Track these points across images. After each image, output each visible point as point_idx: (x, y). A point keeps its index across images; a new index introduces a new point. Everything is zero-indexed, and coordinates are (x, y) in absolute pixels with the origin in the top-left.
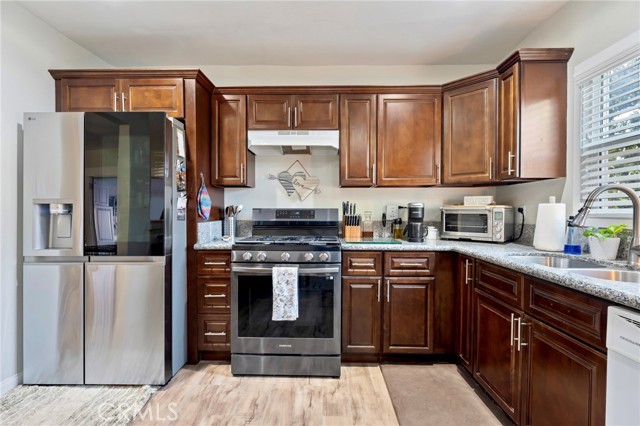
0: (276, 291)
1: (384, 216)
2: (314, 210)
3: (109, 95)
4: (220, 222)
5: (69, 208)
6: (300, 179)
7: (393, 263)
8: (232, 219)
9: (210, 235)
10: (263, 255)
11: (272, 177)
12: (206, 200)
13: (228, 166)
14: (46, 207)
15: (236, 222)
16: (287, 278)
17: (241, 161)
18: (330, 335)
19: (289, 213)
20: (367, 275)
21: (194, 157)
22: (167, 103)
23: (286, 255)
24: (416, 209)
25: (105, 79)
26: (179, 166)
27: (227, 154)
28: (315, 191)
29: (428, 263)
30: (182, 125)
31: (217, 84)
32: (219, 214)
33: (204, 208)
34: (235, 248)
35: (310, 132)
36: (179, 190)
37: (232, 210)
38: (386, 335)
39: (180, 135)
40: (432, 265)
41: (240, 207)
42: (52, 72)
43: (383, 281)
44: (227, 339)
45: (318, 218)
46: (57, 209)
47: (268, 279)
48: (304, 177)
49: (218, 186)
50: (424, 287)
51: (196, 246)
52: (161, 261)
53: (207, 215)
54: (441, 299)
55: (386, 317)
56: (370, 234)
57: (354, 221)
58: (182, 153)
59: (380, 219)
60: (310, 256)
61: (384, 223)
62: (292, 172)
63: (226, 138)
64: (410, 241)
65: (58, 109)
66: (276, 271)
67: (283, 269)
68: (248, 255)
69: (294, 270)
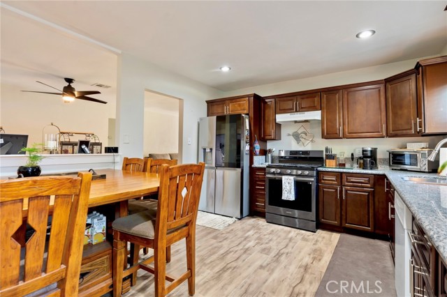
0: (284, 187)
1: (352, 155)
2: (309, 151)
3: (223, 107)
4: (264, 157)
5: (211, 149)
6: (303, 135)
7: (347, 179)
8: (270, 155)
9: (259, 161)
10: (279, 171)
11: (289, 135)
12: (257, 147)
13: (268, 132)
14: (205, 149)
15: (272, 157)
16: (288, 181)
17: (273, 128)
18: (310, 210)
19: (297, 152)
20: (332, 184)
21: (252, 129)
22: (242, 108)
23: (289, 171)
24: (366, 151)
25: (222, 102)
26: (246, 133)
27: (267, 126)
28: (312, 141)
29: (369, 181)
30: (248, 116)
31: (262, 96)
32: (264, 152)
33: (256, 150)
34: (267, 167)
35: (306, 113)
36: (247, 143)
37: (270, 151)
38: (344, 217)
39: (247, 121)
40: (372, 182)
41: (274, 150)
42: (207, 101)
43: (341, 188)
44: (264, 207)
45: (311, 155)
46: (208, 150)
47: (280, 181)
48: (306, 134)
49: (264, 140)
50: (367, 194)
51: (253, 166)
52: (239, 170)
53: (258, 153)
54: (379, 202)
55: (344, 208)
56: (344, 165)
57: (332, 157)
58: (248, 128)
59: (350, 156)
60: (300, 172)
61: (352, 159)
62: (300, 132)
63: (266, 119)
64: (363, 169)
65: (208, 116)
66: (284, 178)
67: (287, 177)
68: (273, 170)
69: (292, 178)
